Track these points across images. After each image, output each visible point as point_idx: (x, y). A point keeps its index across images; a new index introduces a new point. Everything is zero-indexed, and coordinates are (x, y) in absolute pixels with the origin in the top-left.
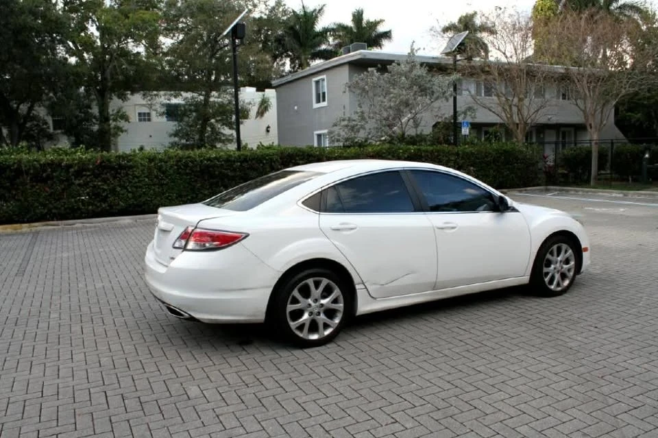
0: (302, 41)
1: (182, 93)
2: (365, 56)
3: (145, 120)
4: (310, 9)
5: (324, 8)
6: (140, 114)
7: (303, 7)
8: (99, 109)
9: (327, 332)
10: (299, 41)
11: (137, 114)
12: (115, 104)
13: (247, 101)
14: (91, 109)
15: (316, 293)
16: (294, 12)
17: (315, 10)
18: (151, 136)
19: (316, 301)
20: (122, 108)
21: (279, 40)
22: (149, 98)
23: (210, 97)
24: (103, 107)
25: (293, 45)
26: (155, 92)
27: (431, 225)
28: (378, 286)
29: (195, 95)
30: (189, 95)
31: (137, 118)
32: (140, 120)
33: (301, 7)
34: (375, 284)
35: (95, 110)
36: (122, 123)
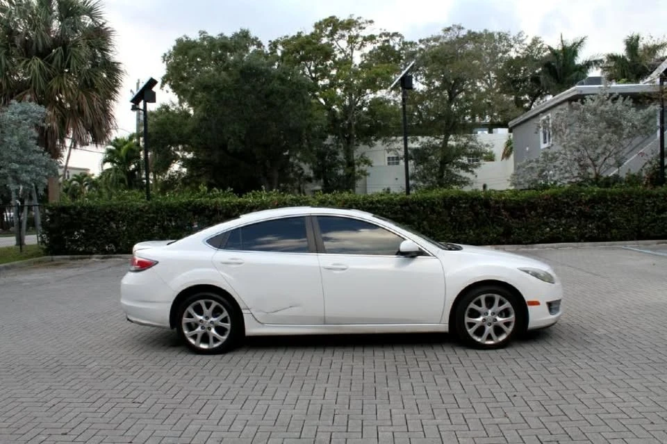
0: (559, 77)
1: (419, 137)
2: (581, 91)
3: (393, 164)
4: (569, 43)
5: (585, 41)
6: (389, 158)
7: (562, 41)
8: (345, 154)
9: (216, 345)
10: (557, 78)
11: (386, 159)
12: (360, 150)
13: (485, 143)
14: (338, 155)
15: (207, 312)
16: (550, 48)
17: (574, 44)
18: (397, 179)
19: (207, 318)
20: (364, 153)
21: (535, 79)
22: (387, 144)
23: (448, 140)
24: (348, 153)
25: (550, 82)
26: (394, 138)
27: (318, 265)
28: (264, 314)
29: (432, 139)
30: (425, 139)
31: (387, 162)
32: (389, 164)
33: (560, 42)
34: (260, 311)
35: (341, 156)
36: (364, 167)
